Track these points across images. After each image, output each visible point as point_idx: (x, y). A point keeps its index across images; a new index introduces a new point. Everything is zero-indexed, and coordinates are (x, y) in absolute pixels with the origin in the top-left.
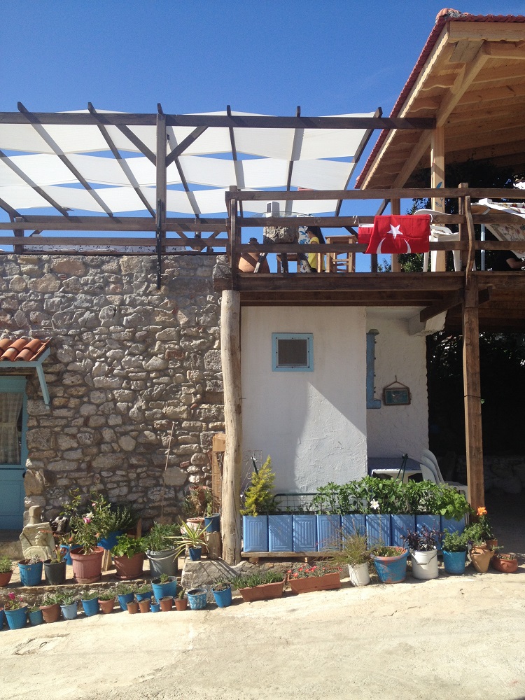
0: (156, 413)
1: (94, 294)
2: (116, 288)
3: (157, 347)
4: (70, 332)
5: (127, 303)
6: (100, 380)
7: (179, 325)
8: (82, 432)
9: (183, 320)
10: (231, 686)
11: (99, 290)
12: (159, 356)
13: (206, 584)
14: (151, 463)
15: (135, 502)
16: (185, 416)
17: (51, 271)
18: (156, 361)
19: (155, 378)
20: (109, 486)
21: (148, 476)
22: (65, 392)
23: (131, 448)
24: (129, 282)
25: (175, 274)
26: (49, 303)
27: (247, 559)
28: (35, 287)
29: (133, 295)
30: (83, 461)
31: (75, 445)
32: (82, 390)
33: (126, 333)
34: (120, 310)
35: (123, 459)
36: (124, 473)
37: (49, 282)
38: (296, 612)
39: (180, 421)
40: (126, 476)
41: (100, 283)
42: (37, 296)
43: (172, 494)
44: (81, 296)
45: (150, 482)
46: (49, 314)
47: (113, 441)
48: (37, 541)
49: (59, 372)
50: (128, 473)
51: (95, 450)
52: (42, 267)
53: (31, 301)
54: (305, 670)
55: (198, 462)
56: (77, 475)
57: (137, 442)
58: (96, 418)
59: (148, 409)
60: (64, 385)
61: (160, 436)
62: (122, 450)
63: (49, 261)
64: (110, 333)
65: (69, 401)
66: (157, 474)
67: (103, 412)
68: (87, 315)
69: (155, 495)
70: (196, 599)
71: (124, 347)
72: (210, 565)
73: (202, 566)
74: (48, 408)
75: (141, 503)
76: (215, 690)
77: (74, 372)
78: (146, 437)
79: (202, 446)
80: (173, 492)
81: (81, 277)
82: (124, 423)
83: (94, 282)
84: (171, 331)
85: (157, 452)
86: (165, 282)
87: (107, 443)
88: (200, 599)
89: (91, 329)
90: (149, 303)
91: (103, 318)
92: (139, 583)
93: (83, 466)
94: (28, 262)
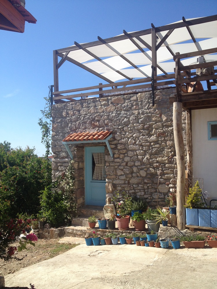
0: (154, 160)
1: (127, 111)
2: (136, 107)
3: (153, 131)
4: (119, 127)
5: (141, 113)
6: (131, 147)
7: (163, 121)
8: (125, 168)
9: (164, 119)
10: (157, 285)
11: (129, 109)
12: (154, 135)
13: (169, 237)
14: (153, 182)
15: (147, 198)
16: (167, 162)
17: (112, 103)
18: (153, 138)
19: (153, 145)
20: (137, 191)
21: (152, 188)
22: (118, 152)
23: (144, 175)
24: (141, 104)
25: (160, 98)
26: (111, 116)
27: (188, 228)
28: (106, 110)
29: (143, 110)
30: (126, 180)
31: (123, 173)
32: (125, 151)
33: (140, 126)
34: (138, 116)
35: (142, 180)
36: (142, 186)
37: (111, 108)
38: (206, 256)
39: (165, 164)
40: (143, 187)
41: (130, 106)
42: (107, 114)
43: (162, 196)
44: (123, 112)
45: (153, 190)
46: (111, 120)
47: (137, 172)
48: (109, 211)
49: (116, 144)
50: (144, 186)
51: (130, 176)
52: (108, 102)
53: (105, 116)
54: (195, 285)
55: (173, 183)
56: (124, 186)
57: (147, 173)
58: (130, 162)
59: (151, 159)
60: (118, 149)
61: (156, 171)
62: (141, 176)
63: (111, 99)
64: (134, 127)
65: (120, 155)
66: (156, 187)
67: (133, 160)
68: (125, 120)
69: (156, 196)
70: (163, 243)
71: (140, 132)
72: (171, 229)
73: (167, 229)
74: (112, 158)
75: (150, 199)
76: (149, 285)
77: (121, 144)
78: (150, 171)
79: (175, 175)
80: (163, 195)
81: (123, 104)
82: (141, 165)
83: (127, 105)
84: (159, 124)
85: (155, 177)
86: (156, 102)
87: (135, 173)
88: (165, 244)
89: (127, 125)
90: (150, 112)
91: (131, 120)
92: (142, 233)
93: (126, 182)
94: (104, 100)
